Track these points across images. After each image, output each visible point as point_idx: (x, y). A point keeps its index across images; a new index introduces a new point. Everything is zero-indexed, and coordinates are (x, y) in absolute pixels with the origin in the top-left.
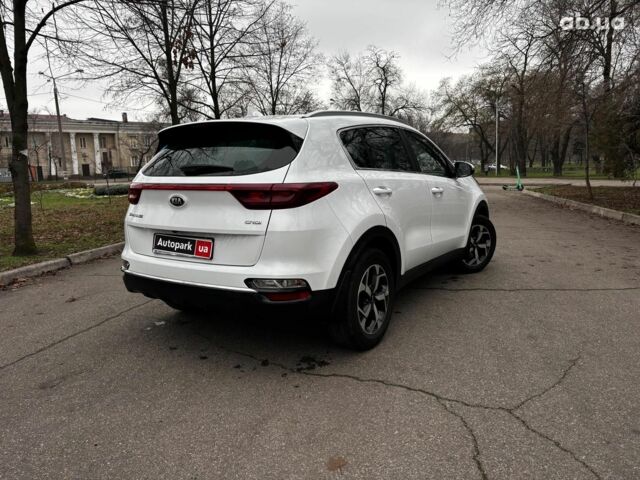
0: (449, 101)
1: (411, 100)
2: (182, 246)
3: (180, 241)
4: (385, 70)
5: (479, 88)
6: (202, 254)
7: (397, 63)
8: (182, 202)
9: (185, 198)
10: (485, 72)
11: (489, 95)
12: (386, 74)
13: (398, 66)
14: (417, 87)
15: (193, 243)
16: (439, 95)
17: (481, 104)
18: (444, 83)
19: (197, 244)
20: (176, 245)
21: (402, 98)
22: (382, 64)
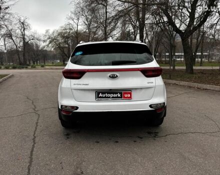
0: (50, 38)
1: (35, 36)
2: (115, 95)
3: (113, 93)
4: (23, 23)
5: (60, 34)
6: (127, 97)
7: (28, 21)
8: (117, 76)
9: (118, 75)
10: (62, 29)
11: (63, 37)
12: (23, 25)
13: (29, 22)
14: (38, 32)
15: (120, 93)
16: (45, 36)
17: (60, 40)
18: (47, 31)
19: (124, 94)
20: (111, 95)
21: (32, 35)
22: (22, 21)
